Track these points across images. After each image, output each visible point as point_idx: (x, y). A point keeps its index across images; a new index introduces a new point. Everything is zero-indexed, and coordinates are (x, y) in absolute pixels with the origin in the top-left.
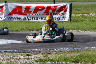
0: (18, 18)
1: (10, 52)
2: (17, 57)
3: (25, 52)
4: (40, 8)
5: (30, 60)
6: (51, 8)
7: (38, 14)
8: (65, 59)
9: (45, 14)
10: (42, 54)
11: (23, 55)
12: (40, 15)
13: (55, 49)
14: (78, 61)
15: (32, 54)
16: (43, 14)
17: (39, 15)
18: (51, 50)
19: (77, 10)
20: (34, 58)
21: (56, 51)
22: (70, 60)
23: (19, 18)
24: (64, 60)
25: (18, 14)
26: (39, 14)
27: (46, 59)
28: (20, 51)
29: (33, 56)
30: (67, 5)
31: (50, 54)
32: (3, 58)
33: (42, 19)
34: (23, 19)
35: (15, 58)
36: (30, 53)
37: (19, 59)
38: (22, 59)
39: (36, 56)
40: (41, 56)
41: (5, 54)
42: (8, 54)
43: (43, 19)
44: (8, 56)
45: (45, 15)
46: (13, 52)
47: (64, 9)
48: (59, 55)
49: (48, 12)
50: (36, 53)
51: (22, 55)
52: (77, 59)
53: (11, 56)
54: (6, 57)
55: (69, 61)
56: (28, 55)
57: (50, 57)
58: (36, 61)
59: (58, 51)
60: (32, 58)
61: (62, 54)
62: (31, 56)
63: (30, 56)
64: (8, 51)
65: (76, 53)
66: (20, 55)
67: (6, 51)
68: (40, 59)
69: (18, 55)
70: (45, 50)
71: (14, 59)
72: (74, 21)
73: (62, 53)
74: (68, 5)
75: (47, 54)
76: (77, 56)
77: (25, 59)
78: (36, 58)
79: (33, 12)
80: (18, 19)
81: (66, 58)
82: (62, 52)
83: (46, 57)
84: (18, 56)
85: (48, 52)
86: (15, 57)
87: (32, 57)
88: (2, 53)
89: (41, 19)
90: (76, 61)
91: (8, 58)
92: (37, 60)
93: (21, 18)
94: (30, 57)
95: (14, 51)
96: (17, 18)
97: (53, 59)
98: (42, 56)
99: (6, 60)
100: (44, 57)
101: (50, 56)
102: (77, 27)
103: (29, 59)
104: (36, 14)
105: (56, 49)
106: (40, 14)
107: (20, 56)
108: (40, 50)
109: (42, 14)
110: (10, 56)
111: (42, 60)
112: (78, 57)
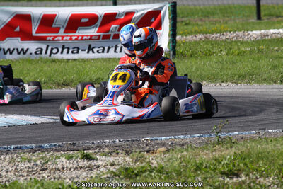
0: (19, 50)
1: (32, 151)
2: (56, 164)
3: (75, 148)
4: (84, 20)
5: (95, 170)
6: (117, 17)
7: (78, 36)
8: (198, 166)
9: (99, 36)
10: (127, 152)
11: (72, 157)
12: (86, 40)
13: (160, 138)
14: (236, 172)
15: (96, 153)
16: (93, 38)
17: (82, 39)
18: (151, 140)
19: (184, 23)
20: (105, 166)
21: (164, 145)
22: (214, 170)
23: (22, 49)
24: (196, 170)
25: (19, 38)
26: (83, 36)
27: (145, 169)
28: (59, 146)
29: (101, 160)
30: (162, 8)
31: (148, 152)
32: (13, 168)
33: (91, 52)
34: (36, 53)
35: (50, 165)
36: (91, 151)
37: (63, 168)
38: (70, 169)
39: (111, 159)
40: (125, 160)
41: (17, 156)
42: (27, 155)
43: (93, 52)
44: (29, 161)
45: (99, 38)
46: (41, 149)
47: (153, 20)
48: (179, 156)
49: (108, 31)
50: (106, 150)
51: (70, 158)
52: (234, 166)
53: (39, 162)
54: (22, 166)
55: (212, 172)
56: (87, 157)
57: (153, 161)
58: (115, 175)
59: (172, 144)
60: (98, 167)
61: (185, 153)
62: (97, 160)
63: (94, 159)
64: (24, 146)
65: (227, 149)
66: (63, 159)
67: (20, 148)
68: (127, 169)
69: (57, 157)
70: (134, 141)
71: (47, 169)
72: (184, 55)
73: (187, 150)
74: (164, 9)
75: (141, 152)
76: (231, 156)
77: (81, 168)
78: (112, 165)
79: (65, 32)
80: (19, 53)
81: (201, 164)
82: (183, 145)
83: (142, 163)
84: (57, 160)
85: (143, 148)
86: (49, 163)
87: (100, 163)
88: (7, 154)
89: (88, 52)
90: (231, 170)
91: (30, 168)
92: (115, 170)
93: (28, 49)
94: (93, 164)
95: (41, 146)
96: (17, 49)
97: (163, 168)
98: (128, 159)
99: (25, 174)
100: (135, 162)
101: (150, 157)
102: (198, 73)
103: (91, 170)
104: (74, 38)
105: (163, 138)
106: (84, 38)
107: (63, 161)
108: (117, 140)
109: (89, 37)
110: (35, 161)
111: (133, 172)
112: (234, 159)
